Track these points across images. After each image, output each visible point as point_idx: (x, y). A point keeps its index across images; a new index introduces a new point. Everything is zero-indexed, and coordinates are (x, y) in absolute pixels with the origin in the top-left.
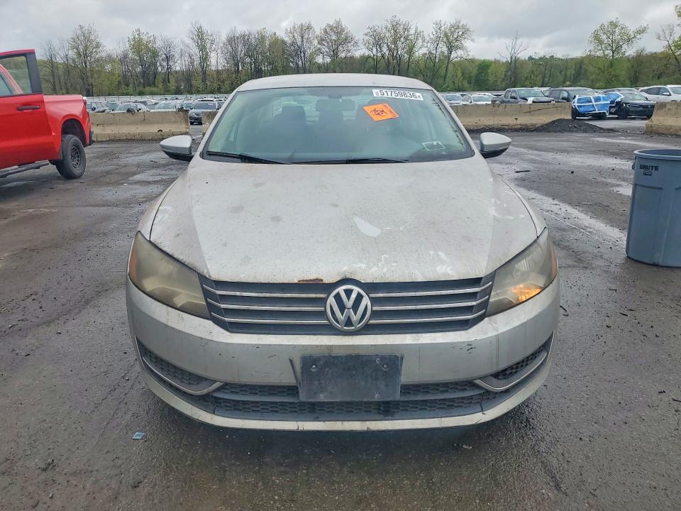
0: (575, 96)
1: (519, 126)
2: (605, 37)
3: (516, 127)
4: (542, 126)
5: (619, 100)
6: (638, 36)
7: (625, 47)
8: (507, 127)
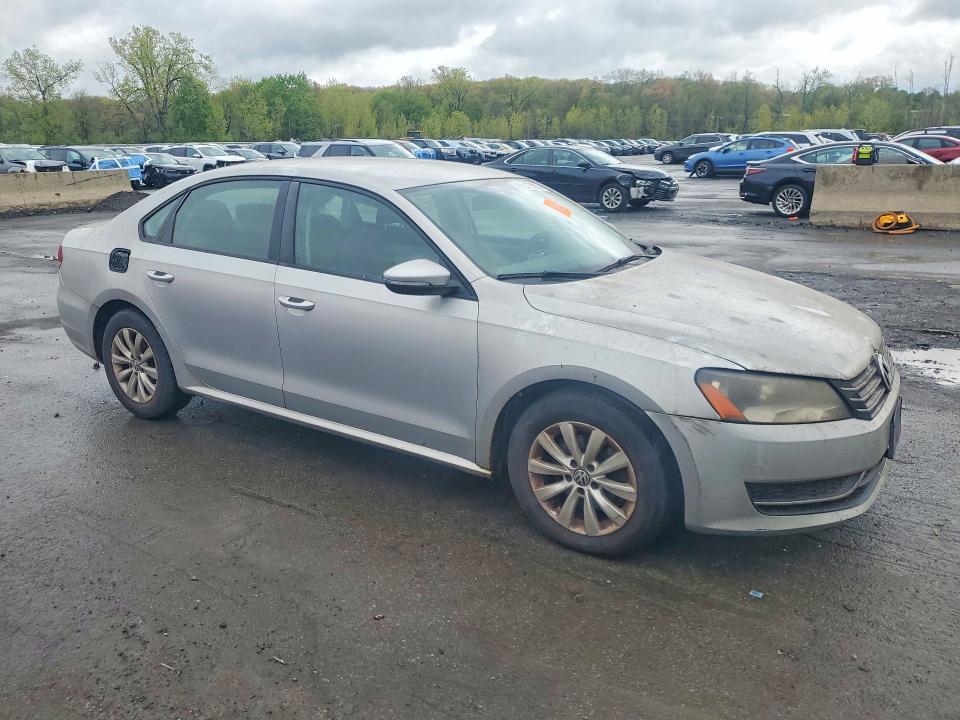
0: (93, 159)
1: (66, 205)
2: (23, 70)
3: (61, 206)
4: (100, 203)
5: (147, 163)
6: (72, 74)
7: (57, 87)
8: (47, 207)
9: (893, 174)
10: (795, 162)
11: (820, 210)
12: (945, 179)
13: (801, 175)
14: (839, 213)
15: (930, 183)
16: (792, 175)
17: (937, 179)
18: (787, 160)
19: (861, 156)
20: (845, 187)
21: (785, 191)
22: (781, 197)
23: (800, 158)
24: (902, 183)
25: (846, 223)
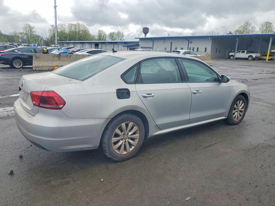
9: (53, 56)
10: (17, 52)
11: (38, 66)
12: (64, 57)
13: (20, 56)
14: (43, 67)
15: (61, 59)
16: (17, 56)
17: (62, 57)
18: (13, 51)
19: (44, 51)
20: (42, 60)
21: (16, 61)
22: (15, 62)
23: (17, 51)
24: (55, 58)
25: (45, 69)
